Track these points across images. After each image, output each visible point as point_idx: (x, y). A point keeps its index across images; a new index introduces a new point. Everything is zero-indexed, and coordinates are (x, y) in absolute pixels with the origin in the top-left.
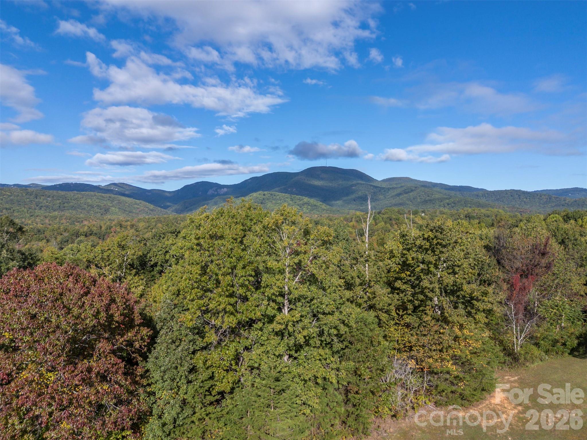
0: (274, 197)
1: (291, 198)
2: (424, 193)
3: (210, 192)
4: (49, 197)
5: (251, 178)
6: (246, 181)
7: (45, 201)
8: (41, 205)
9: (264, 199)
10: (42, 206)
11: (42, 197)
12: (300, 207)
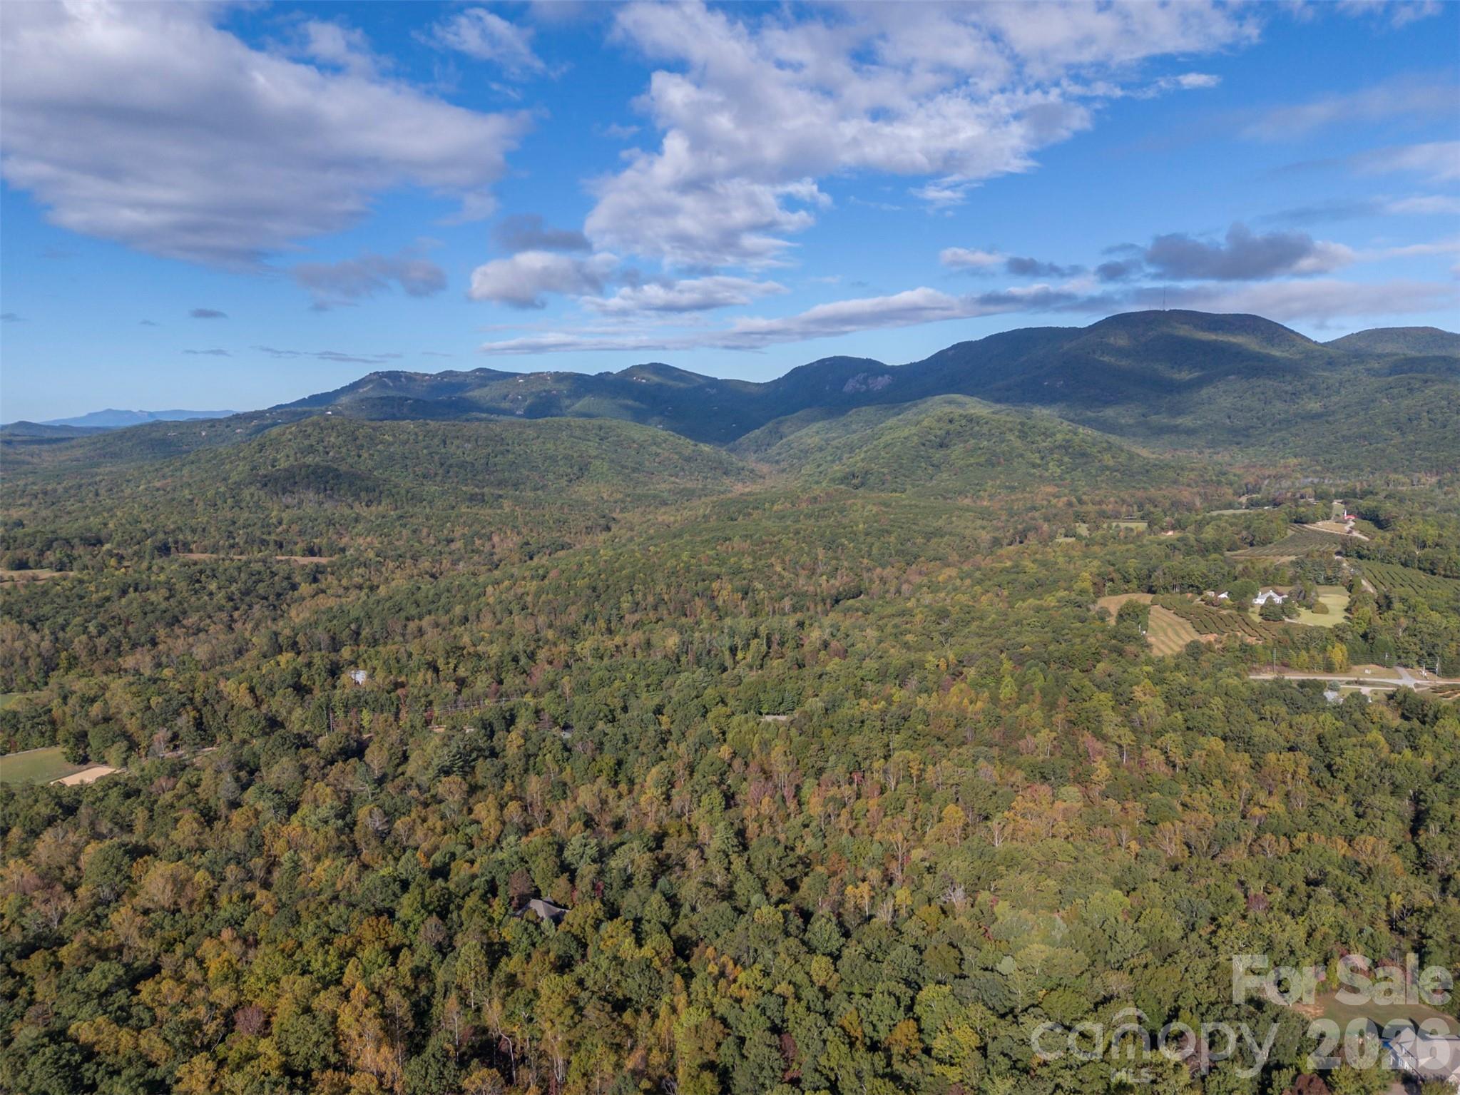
0: (977, 428)
1: (1020, 431)
2: (1444, 403)
3: (849, 386)
4: (468, 441)
5: (954, 347)
6: (941, 353)
7: (459, 452)
8: (449, 463)
9: (948, 433)
10: (451, 466)
11: (456, 442)
12: (1042, 458)
